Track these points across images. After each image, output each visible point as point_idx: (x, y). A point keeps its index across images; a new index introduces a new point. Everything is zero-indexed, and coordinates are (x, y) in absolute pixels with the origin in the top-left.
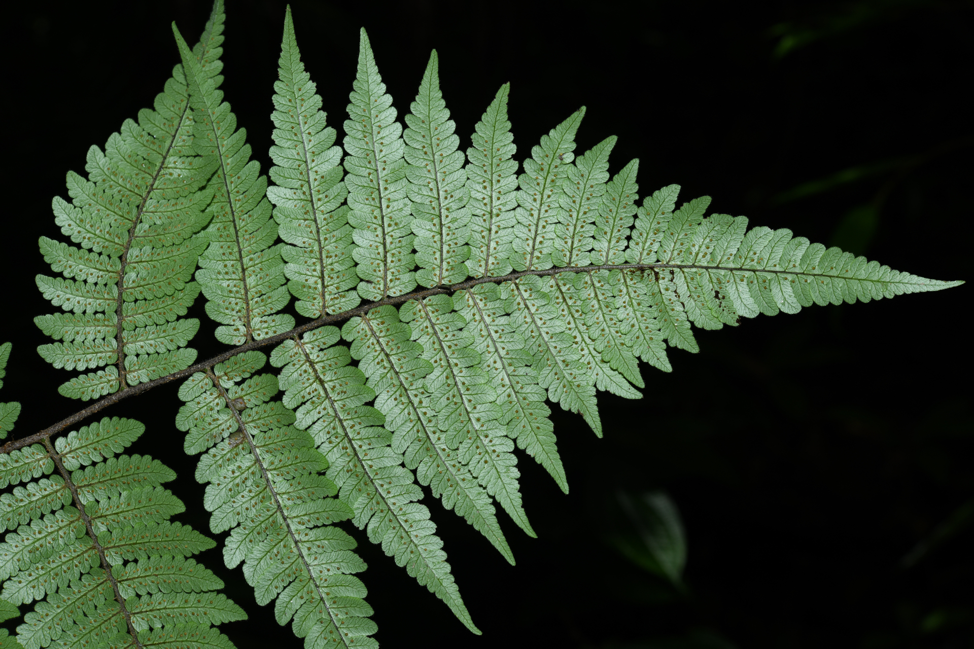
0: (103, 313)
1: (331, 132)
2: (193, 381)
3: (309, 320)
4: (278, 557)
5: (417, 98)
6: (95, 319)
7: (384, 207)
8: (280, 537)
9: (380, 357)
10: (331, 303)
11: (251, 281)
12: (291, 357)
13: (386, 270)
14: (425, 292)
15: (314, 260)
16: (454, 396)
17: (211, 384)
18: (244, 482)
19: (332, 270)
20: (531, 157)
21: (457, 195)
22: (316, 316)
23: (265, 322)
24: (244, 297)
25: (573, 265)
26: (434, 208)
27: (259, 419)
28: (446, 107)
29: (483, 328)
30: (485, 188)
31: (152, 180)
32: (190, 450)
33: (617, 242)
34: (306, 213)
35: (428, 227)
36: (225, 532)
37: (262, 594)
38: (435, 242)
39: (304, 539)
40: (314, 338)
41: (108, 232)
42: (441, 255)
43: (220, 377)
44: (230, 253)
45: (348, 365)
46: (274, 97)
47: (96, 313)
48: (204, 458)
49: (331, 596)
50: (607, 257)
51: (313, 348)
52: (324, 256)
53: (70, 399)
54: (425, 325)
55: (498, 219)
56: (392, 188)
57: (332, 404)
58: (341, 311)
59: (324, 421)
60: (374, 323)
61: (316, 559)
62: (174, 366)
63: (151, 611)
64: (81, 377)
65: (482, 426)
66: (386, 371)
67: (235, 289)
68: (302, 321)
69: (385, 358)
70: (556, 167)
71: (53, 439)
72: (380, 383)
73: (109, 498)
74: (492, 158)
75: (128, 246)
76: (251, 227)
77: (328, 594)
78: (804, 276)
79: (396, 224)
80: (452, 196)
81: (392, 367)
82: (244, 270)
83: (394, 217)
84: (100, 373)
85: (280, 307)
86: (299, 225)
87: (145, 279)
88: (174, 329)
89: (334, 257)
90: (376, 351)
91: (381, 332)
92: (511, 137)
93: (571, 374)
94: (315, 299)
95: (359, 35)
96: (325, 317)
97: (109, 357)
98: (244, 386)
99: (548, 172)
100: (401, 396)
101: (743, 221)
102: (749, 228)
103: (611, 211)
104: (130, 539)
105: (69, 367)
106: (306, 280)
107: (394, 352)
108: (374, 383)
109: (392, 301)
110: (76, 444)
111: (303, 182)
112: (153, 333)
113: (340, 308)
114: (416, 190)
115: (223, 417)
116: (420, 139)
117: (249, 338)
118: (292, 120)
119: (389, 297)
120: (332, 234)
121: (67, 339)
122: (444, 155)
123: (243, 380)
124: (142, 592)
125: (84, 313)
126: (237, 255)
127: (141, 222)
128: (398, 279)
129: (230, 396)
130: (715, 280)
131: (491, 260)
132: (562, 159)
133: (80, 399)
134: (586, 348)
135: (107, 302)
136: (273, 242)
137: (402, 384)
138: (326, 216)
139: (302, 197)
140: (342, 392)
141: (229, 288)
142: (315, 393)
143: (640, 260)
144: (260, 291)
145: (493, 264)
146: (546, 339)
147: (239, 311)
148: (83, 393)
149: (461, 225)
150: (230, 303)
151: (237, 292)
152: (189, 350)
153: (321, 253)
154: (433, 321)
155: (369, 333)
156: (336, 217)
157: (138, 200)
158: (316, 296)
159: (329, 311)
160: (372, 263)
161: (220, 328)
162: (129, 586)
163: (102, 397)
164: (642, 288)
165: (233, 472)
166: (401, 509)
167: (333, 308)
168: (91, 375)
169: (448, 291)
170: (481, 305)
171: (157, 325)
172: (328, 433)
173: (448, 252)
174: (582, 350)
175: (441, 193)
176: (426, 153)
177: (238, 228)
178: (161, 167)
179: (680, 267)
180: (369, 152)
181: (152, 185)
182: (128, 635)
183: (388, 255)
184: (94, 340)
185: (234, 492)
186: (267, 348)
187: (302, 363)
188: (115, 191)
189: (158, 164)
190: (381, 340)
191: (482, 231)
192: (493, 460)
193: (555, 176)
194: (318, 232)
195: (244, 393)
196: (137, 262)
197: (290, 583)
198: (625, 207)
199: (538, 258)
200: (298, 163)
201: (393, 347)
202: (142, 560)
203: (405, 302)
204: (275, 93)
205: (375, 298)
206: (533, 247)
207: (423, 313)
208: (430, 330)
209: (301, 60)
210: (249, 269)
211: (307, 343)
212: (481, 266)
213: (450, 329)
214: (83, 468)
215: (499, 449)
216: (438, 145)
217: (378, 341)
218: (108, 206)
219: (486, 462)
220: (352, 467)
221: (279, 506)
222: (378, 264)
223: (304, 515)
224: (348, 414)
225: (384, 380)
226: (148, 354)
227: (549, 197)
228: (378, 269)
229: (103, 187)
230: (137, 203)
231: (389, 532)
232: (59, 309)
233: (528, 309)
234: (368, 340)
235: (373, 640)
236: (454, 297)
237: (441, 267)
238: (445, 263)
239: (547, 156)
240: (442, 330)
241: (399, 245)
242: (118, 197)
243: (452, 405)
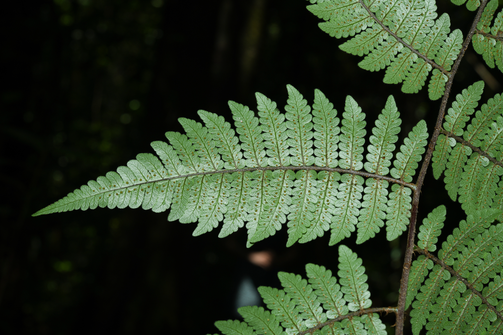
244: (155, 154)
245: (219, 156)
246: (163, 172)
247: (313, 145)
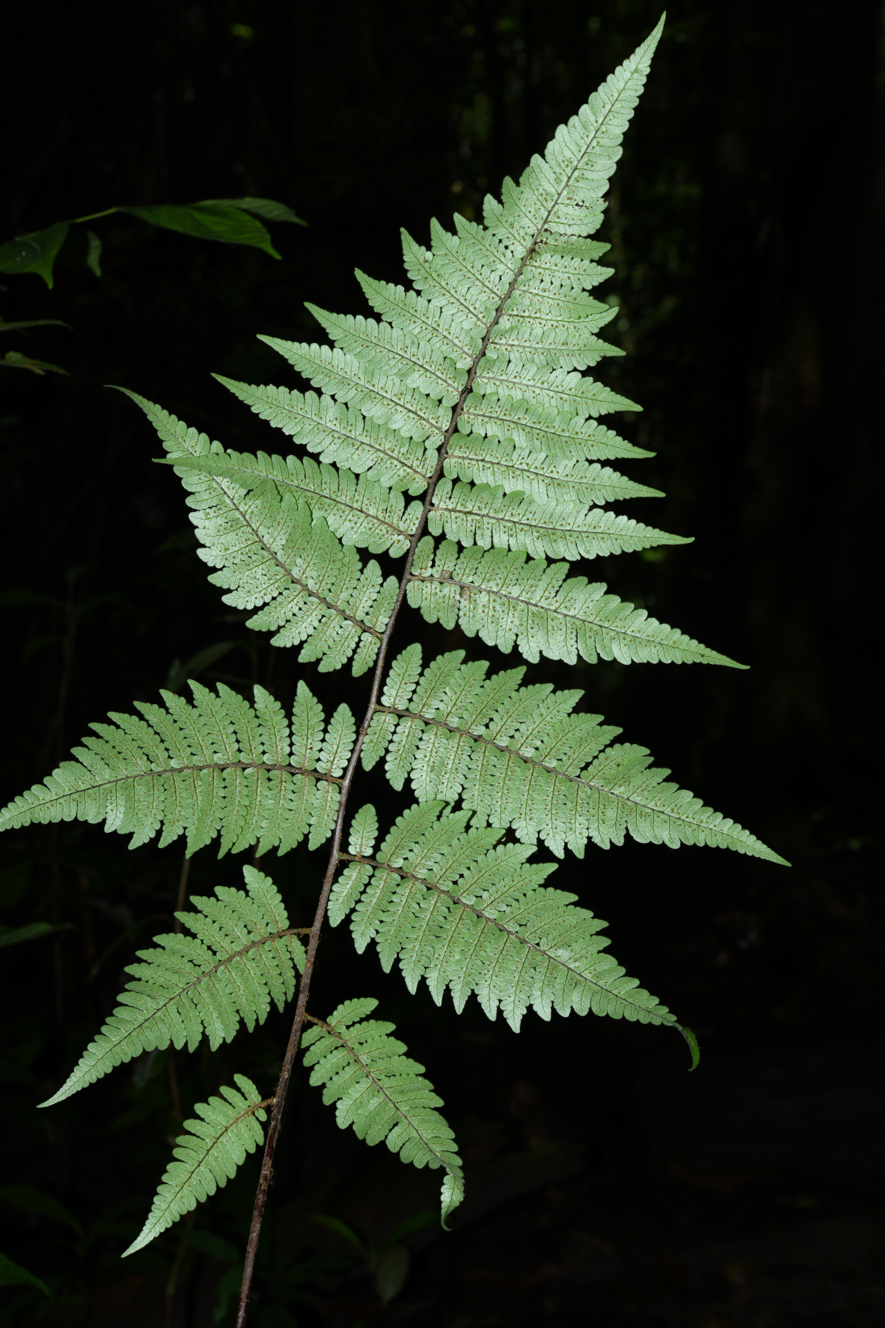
0: (323, 616)
1: (310, 394)
2: (410, 591)
3: (425, 492)
4: (556, 629)
5: (327, 331)
6: (324, 624)
7: (385, 395)
8: (545, 618)
9: (481, 466)
10: (424, 470)
11: (372, 511)
12: (440, 520)
13: (427, 421)
14: (459, 406)
15: (389, 462)
16: (538, 434)
17: (420, 582)
18: (495, 611)
19: (403, 454)
20: (413, 281)
21: (408, 342)
22: (426, 486)
23: (406, 520)
24: (380, 523)
25: (503, 297)
26: (407, 364)
27: (465, 570)
28: (345, 315)
29: (508, 384)
30: (415, 322)
31: (249, 528)
32: (449, 626)
33: (505, 256)
34: (353, 446)
35: (418, 376)
36: (513, 647)
37: (568, 657)
38: (430, 378)
39: (557, 605)
40: (440, 497)
41: (268, 580)
42: (442, 379)
43: (420, 574)
44: (343, 512)
45: (472, 489)
46: (261, 416)
47: (320, 621)
48: (460, 622)
49: (603, 619)
50: (511, 270)
51: (445, 502)
52: (391, 454)
53: (364, 674)
54: (480, 420)
55: (441, 327)
56: (375, 381)
57: (489, 516)
58: (434, 467)
59: (496, 530)
60: (457, 453)
61: (575, 609)
62: (392, 597)
63: (527, 739)
64: (355, 657)
65: (569, 431)
66: (492, 469)
67: (370, 525)
68: (422, 497)
69: (483, 463)
70: (430, 268)
71: (379, 702)
72: (496, 479)
73: (442, 701)
74: (398, 305)
75: (288, 572)
76: (334, 488)
77: (601, 620)
78: (599, 133)
79: (401, 394)
80: (407, 347)
81: (492, 463)
82: (361, 511)
83: (395, 393)
84: (361, 644)
85: (403, 504)
86: (359, 455)
87: (319, 576)
88: (367, 579)
89: (396, 448)
90: (475, 465)
91: (465, 452)
92: (391, 285)
93: (574, 345)
94: (414, 479)
95: (260, 341)
96: (431, 481)
97: (356, 632)
98: (437, 563)
99: (431, 275)
100: (514, 473)
101: (536, 158)
102: (543, 156)
103: (480, 250)
104: (476, 710)
105: (345, 661)
106: (399, 476)
107: (484, 455)
108: (493, 482)
109: (450, 431)
110: (394, 693)
111: (331, 434)
112: (360, 594)
113: (432, 467)
114: (388, 368)
115: (446, 591)
116: (355, 345)
117: (409, 538)
118: (284, 415)
119: (446, 431)
120: (379, 438)
121: (326, 650)
122: (376, 335)
123: (434, 561)
124: (512, 733)
125: (315, 628)
126: (347, 508)
127: (276, 554)
128: (439, 417)
129: (437, 577)
130: (568, 202)
131: (466, 349)
132: (427, 261)
133: (369, 668)
134: (564, 323)
135: (318, 609)
136: (356, 480)
137: (507, 466)
138: (364, 434)
139: (341, 441)
140: (486, 505)
141: (367, 528)
142: (474, 522)
143: (525, 248)
144: (383, 510)
145: (469, 349)
146: (541, 346)
147: (387, 532)
148: (367, 663)
149: (430, 353)
150: (378, 534)
151: (373, 525)
152: (388, 580)
153: (387, 454)
154: (481, 413)
155: (460, 460)
156: (370, 429)
157: (259, 545)
158: (413, 477)
159: (429, 475)
160: (417, 427)
161: (390, 551)
162: (501, 736)
163: (378, 654)
164: (546, 257)
165: (484, 612)
166: (585, 525)
167: (428, 471)
168: (358, 650)
169: (468, 390)
170: (491, 375)
171: (356, 588)
172: (505, 532)
173: (442, 373)
174: (564, 326)
175: (400, 353)
176: (367, 347)
177: (328, 496)
178: (244, 516)
179: (546, 222)
180: (341, 381)
181: (253, 530)
182: (527, 764)
183: (419, 413)
184: (338, 634)
185: (495, 621)
186: (425, 531)
187: (449, 516)
188: (240, 556)
189: (240, 516)
190: (470, 457)
191: (443, 342)
192: (594, 441)
193: (436, 272)
194: (372, 446)
195: (441, 567)
196: (303, 573)
197: (576, 636)
198: (484, 239)
199: (484, 317)
200: (315, 429)
201: (481, 453)
202: (495, 716)
203: (456, 423)
204: (258, 414)
205: (441, 440)
206: (475, 315)
207: (472, 417)
208: (486, 419)
209: (250, 385)
210: (363, 507)
211: (439, 504)
212: (465, 358)
213: (494, 406)
214: (410, 700)
215: (590, 431)
216: (367, 335)
217: (470, 459)
218: (248, 568)
219: (592, 446)
220: (537, 535)
221: (526, 602)
222: (420, 423)
223: (544, 593)
224: (502, 511)
225: (496, 474)
226: (371, 607)
227: (447, 284)
228: (423, 426)
229: (231, 563)
230: (260, 548)
231: (594, 543)
232: (302, 643)
233: (513, 345)
234: (464, 464)
235: (650, 619)
236: (474, 390)
237: (449, 385)
238: (448, 381)
239: (419, 270)
240: (491, 412)
241: (416, 401)
242: (245, 557)
243: (543, 440)
244: (77, 760)
245: (146, 757)
246: (91, 779)
247: (237, 739)
